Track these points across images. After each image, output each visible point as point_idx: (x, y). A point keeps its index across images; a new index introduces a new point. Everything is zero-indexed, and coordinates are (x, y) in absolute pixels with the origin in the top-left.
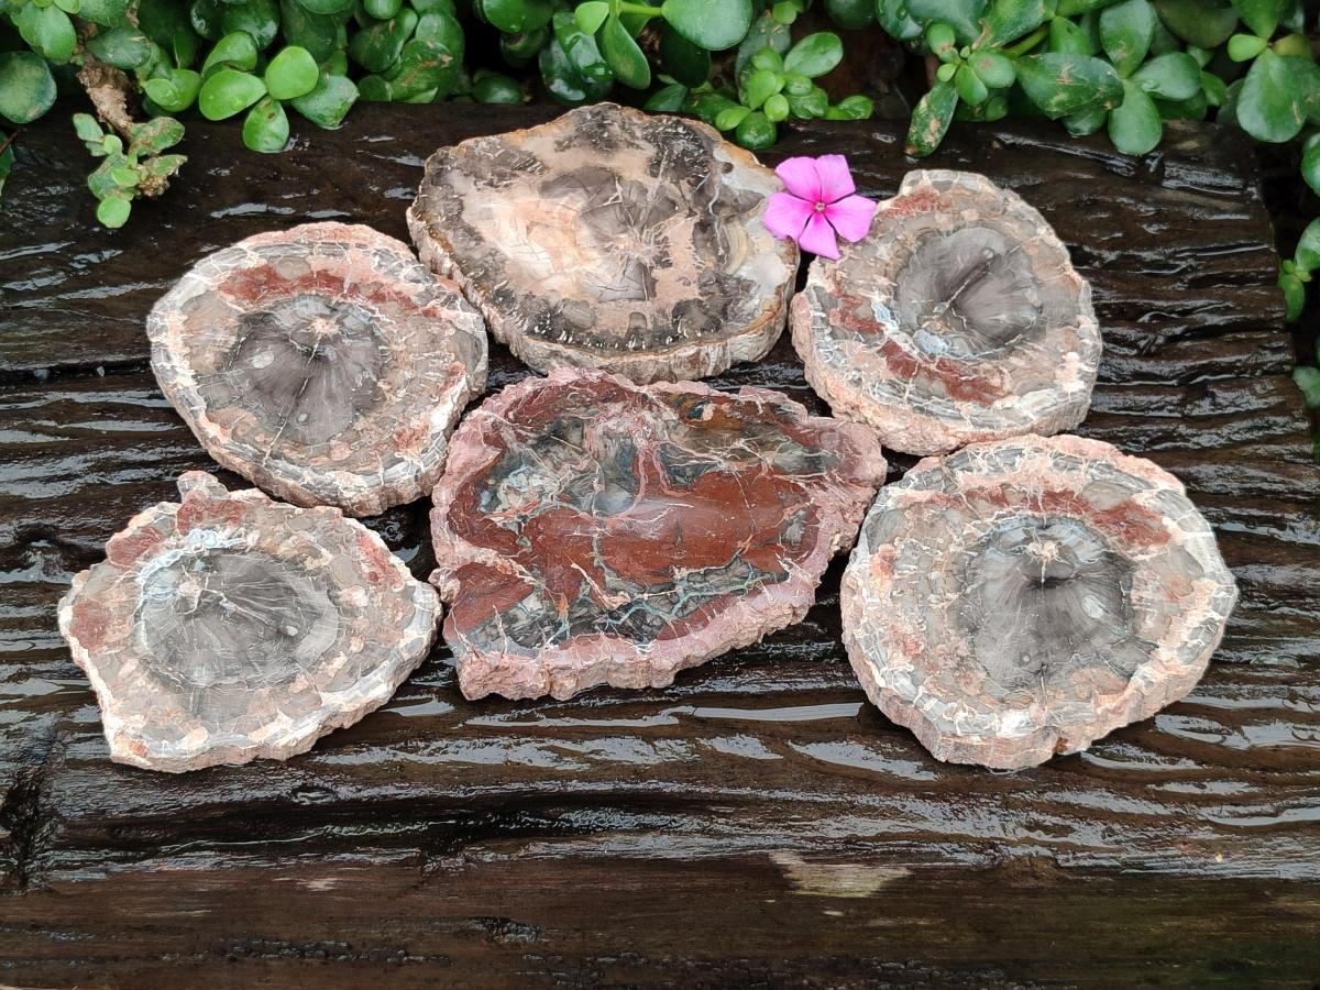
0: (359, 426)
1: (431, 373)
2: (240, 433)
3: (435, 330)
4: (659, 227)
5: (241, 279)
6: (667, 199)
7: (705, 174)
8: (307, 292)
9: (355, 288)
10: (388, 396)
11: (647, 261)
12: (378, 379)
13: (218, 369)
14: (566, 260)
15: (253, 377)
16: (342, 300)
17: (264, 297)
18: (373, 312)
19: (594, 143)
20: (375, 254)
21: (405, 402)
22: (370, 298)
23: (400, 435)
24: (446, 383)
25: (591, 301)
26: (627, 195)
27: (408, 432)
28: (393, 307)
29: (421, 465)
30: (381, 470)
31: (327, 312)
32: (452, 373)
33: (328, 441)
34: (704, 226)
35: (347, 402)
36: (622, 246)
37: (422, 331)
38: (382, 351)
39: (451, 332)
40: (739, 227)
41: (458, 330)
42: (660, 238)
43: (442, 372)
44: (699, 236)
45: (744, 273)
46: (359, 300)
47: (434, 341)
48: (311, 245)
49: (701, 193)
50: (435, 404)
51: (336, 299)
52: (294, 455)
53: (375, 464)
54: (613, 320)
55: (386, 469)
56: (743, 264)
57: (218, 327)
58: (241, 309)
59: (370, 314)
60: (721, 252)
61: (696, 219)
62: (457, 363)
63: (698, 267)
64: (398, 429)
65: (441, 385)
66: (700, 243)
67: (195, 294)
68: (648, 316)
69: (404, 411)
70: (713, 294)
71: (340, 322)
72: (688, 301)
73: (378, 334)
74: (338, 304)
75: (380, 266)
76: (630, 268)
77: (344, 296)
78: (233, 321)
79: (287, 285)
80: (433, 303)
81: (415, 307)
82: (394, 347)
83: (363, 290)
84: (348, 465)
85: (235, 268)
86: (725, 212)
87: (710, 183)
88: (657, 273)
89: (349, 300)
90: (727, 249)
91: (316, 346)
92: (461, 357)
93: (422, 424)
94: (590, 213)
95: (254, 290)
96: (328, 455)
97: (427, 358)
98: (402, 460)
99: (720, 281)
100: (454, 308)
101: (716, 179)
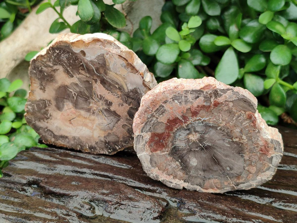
0: (246, 157)
1: (244, 123)
2: (219, 187)
3: (226, 108)
4: (95, 94)
5: (152, 144)
6: (84, 82)
7: (81, 62)
8: (174, 131)
9: (184, 117)
10: (242, 141)
11: (105, 107)
12: (232, 139)
13: (187, 174)
14: (90, 125)
15: (200, 169)
16: (186, 124)
17: (166, 144)
18: (200, 120)
19: (47, 80)
20: (173, 100)
21: (250, 139)
22: (193, 116)
23: (262, 150)
24: (253, 122)
25: (110, 131)
26: (75, 91)
27: (263, 148)
28: (202, 112)
29: (280, 153)
30: (271, 165)
31: (188, 132)
32: (250, 118)
33: (244, 169)
34: (103, 82)
35: (233, 154)
36: (95, 109)
37: (222, 112)
38: (220, 129)
39: (231, 104)
40: (111, 72)
41: (232, 101)
42: (99, 97)
43: (246, 120)
44: (106, 86)
45: (131, 88)
46: (191, 120)
47: (230, 112)
48: (153, 116)
49: (88, 70)
50: (259, 132)
51: (184, 125)
52: (241, 181)
53: (266, 165)
54: (121, 133)
55: (271, 163)
56: (126, 85)
57: (168, 163)
58: (166, 153)
59: (200, 121)
60: (117, 86)
61: (99, 82)
62: (247, 113)
63: (118, 97)
64: (259, 149)
65: (252, 124)
66: (109, 89)
67: (149, 159)
68: (126, 124)
69: (253, 142)
70: (131, 102)
71: (196, 132)
72: (129, 110)
73: (211, 125)
74: (187, 126)
75: (180, 103)
76: (105, 113)
77: (185, 123)
78: (170, 158)
79: (166, 134)
80: (212, 100)
81: (209, 106)
82: (222, 125)
83: (187, 115)
84: (259, 171)
85: (146, 143)
86: (102, 71)
87: (86, 64)
88: (112, 108)
89: (188, 122)
90: (117, 84)
91: (201, 145)
92: (246, 110)
93: (263, 142)
94: (76, 105)
95: (160, 144)
96: (250, 173)
97: (236, 119)
98: (272, 157)
99: (128, 96)
100: (221, 95)
101: (86, 61)
